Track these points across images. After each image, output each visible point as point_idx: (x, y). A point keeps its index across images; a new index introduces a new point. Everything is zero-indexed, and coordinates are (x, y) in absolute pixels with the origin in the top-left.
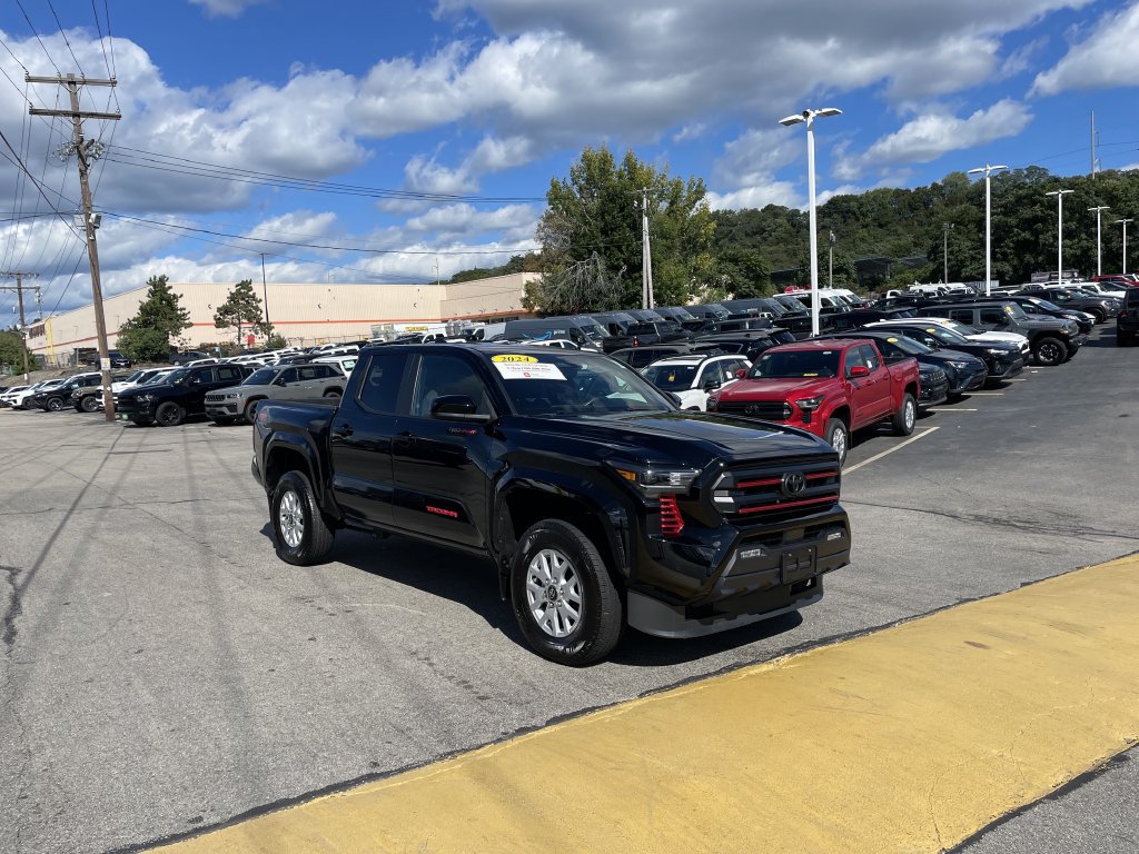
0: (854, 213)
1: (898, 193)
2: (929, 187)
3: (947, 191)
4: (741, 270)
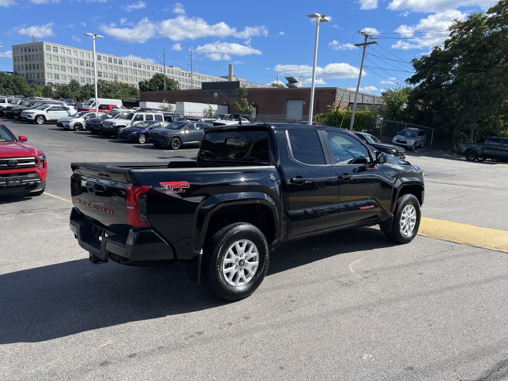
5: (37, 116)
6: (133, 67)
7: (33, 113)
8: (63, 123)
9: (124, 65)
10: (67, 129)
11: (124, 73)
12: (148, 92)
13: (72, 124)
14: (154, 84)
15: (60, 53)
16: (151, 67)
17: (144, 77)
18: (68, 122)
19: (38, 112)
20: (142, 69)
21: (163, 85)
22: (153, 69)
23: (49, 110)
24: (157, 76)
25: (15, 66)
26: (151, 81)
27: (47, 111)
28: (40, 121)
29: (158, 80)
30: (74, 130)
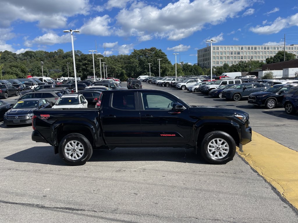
0: (33, 56)
1: (46, 53)
2: (54, 52)
3: (58, 54)
4: (19, 70)
5: (182, 86)
6: (263, 50)
7: (180, 85)
8: (189, 89)
9: (257, 50)
10: (191, 91)
11: (258, 55)
12: (273, 63)
13: (193, 89)
14: (277, 59)
15: (220, 50)
16: (276, 48)
17: (271, 55)
18: (192, 88)
19: (182, 84)
20: (270, 50)
21: (284, 58)
22: (278, 49)
23: (188, 82)
24: (280, 53)
25: (198, 60)
26: (275, 57)
27: (187, 83)
28: (183, 88)
29: (280, 55)
30: (194, 92)
